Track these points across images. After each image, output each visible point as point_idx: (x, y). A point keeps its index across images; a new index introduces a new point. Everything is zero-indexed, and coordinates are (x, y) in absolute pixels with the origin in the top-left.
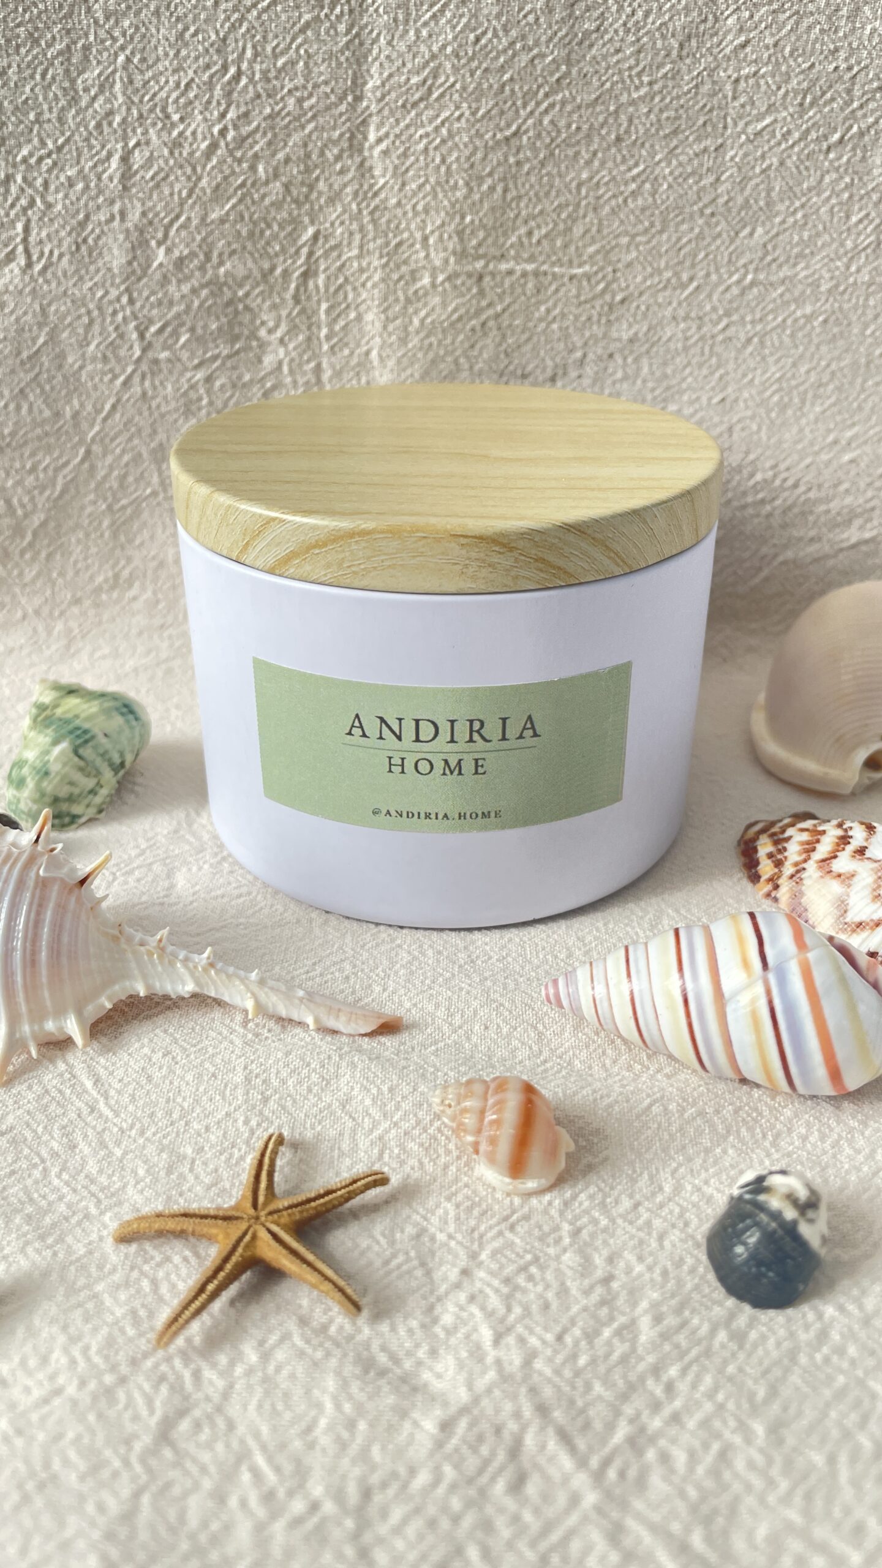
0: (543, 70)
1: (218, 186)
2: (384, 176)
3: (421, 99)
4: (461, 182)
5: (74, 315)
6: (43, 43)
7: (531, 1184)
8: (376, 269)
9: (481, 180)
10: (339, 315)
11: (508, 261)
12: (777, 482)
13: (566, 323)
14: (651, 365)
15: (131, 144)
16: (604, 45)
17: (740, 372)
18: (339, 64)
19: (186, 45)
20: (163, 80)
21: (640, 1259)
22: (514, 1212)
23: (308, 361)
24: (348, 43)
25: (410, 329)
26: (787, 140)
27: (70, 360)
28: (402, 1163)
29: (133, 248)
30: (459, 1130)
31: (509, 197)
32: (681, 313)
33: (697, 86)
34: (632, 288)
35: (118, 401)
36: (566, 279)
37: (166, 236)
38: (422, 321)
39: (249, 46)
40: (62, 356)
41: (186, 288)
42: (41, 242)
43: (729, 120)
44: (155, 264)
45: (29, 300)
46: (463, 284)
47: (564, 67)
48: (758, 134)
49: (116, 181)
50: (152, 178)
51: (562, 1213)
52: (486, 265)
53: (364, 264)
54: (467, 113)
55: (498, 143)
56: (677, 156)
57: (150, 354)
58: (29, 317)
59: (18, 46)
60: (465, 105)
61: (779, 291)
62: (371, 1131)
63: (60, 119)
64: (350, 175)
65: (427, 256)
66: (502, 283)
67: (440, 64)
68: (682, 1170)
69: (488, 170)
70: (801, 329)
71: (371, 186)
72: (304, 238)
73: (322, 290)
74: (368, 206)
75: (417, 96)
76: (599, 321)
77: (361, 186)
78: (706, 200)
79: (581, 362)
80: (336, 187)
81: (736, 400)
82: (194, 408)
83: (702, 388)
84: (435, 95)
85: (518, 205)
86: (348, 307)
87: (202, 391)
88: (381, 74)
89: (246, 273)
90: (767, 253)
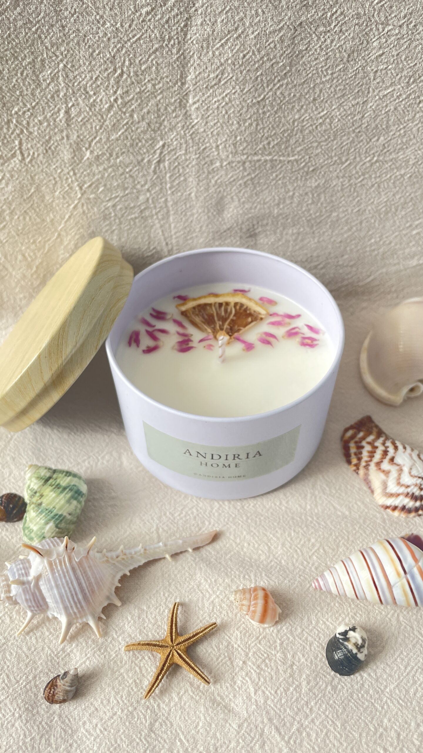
0: (277, 70)
1: (114, 125)
2: (197, 119)
3: (215, 84)
4: (235, 122)
5: (47, 179)
6: (20, 59)
8: (193, 159)
9: (245, 121)
10: (176, 179)
11: (258, 155)
12: (381, 243)
13: (285, 181)
14: (325, 197)
15: (70, 105)
16: (309, 56)
17: (367, 199)
18: (174, 68)
19: (95, 59)
20: (83, 76)
21: (303, 656)
22: (260, 635)
23: (161, 198)
24: (177, 58)
25: (211, 184)
26: (399, 99)
27: (47, 198)
28: (221, 613)
29: (74, 151)
30: (241, 606)
31: (259, 128)
32: (341, 175)
33: (356, 75)
34: (317, 165)
35: (72, 214)
36: (286, 162)
37: (90, 146)
38: (216, 181)
39: (127, 59)
40: (43, 197)
41: (101, 168)
42: (28, 149)
43: (371, 89)
44: (85, 158)
45: (24, 174)
46: (236, 166)
47: (288, 68)
48: (386, 96)
49: (63, 122)
50: (81, 121)
51: (277, 635)
52: (248, 157)
53: (188, 157)
54: (239, 91)
55: (254, 104)
56: (343, 106)
57: (85, 196)
58: (25, 181)
59: (7, 61)
60: (237, 87)
61: (389, 164)
62: (209, 599)
63: (32, 94)
64: (180, 119)
65: (219, 153)
66: (255, 165)
67: (225, 68)
68: (319, 614)
69: (249, 116)
70: (398, 180)
71: (191, 123)
72: (158, 146)
73: (167, 168)
74: (189, 132)
75: (213, 83)
76: (301, 179)
77: (186, 123)
78: (356, 126)
79: (292, 197)
80: (173, 124)
81: (365, 210)
82: (108, 217)
83: (349, 206)
84: (222, 82)
85: (263, 131)
86: (180, 175)
87: (111, 210)
88: (195, 72)
89: (130, 162)
90: (385, 148)
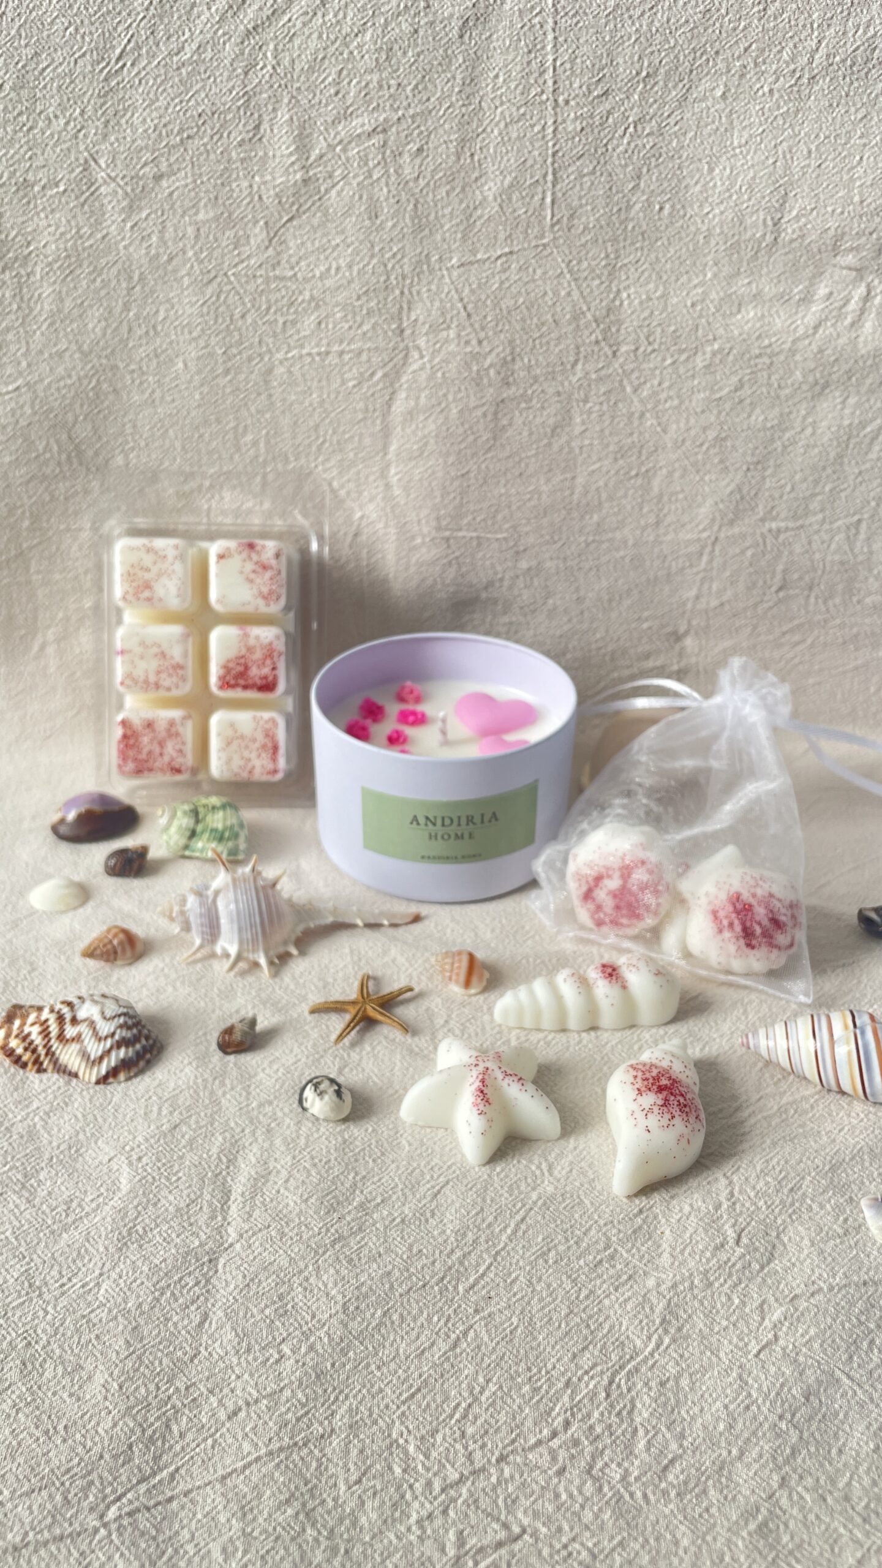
0: (481, 443)
7: (473, 991)
11: (463, 532)
12: (608, 638)
13: (494, 561)
14: (539, 581)
16: (513, 431)
18: (376, 438)
19: (298, 427)
26: (608, 474)
30: (443, 971)
31: (464, 502)
32: (555, 556)
34: (529, 544)
36: (493, 540)
46: (439, 542)
52: (452, 534)
54: (442, 463)
55: (458, 477)
56: (551, 482)
60: (441, 459)
64: (381, 489)
65: (420, 529)
66: (460, 542)
67: (428, 440)
69: (453, 489)
75: (416, 455)
76: (511, 560)
78: (566, 502)
80: (373, 494)
81: (585, 598)
84: (425, 454)
85: (468, 506)
88: (398, 443)
90: (600, 527)
